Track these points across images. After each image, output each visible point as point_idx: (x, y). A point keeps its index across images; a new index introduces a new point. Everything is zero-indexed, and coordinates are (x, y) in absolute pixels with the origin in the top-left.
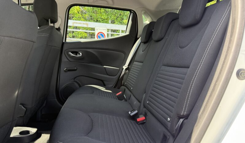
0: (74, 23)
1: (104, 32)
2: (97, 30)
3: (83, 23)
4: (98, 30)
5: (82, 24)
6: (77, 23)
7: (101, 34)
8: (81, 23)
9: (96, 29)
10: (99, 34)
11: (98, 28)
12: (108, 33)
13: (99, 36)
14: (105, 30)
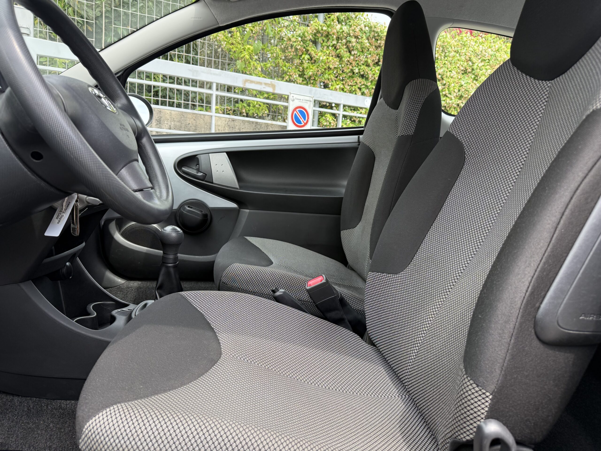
0: (246, 81)
1: (306, 107)
2: (293, 101)
3: (266, 84)
4: (296, 100)
5: (263, 86)
6: (252, 82)
7: (300, 112)
8: (260, 83)
9: (291, 98)
10: (297, 110)
11: (295, 96)
12: (315, 109)
13: (295, 114)
14: (310, 101)
